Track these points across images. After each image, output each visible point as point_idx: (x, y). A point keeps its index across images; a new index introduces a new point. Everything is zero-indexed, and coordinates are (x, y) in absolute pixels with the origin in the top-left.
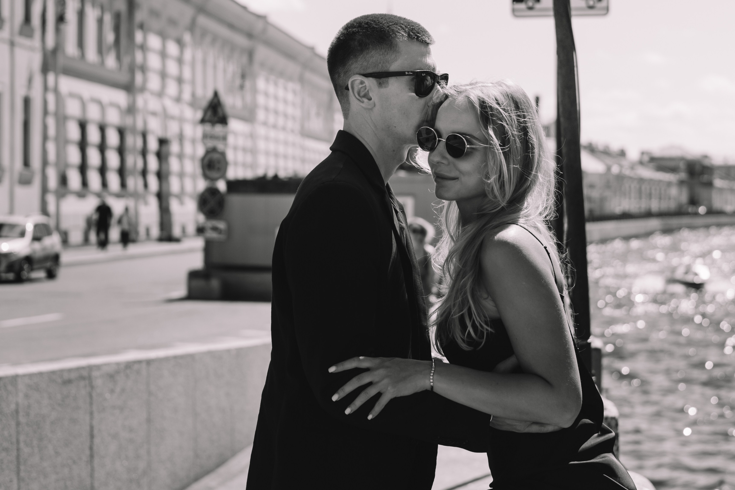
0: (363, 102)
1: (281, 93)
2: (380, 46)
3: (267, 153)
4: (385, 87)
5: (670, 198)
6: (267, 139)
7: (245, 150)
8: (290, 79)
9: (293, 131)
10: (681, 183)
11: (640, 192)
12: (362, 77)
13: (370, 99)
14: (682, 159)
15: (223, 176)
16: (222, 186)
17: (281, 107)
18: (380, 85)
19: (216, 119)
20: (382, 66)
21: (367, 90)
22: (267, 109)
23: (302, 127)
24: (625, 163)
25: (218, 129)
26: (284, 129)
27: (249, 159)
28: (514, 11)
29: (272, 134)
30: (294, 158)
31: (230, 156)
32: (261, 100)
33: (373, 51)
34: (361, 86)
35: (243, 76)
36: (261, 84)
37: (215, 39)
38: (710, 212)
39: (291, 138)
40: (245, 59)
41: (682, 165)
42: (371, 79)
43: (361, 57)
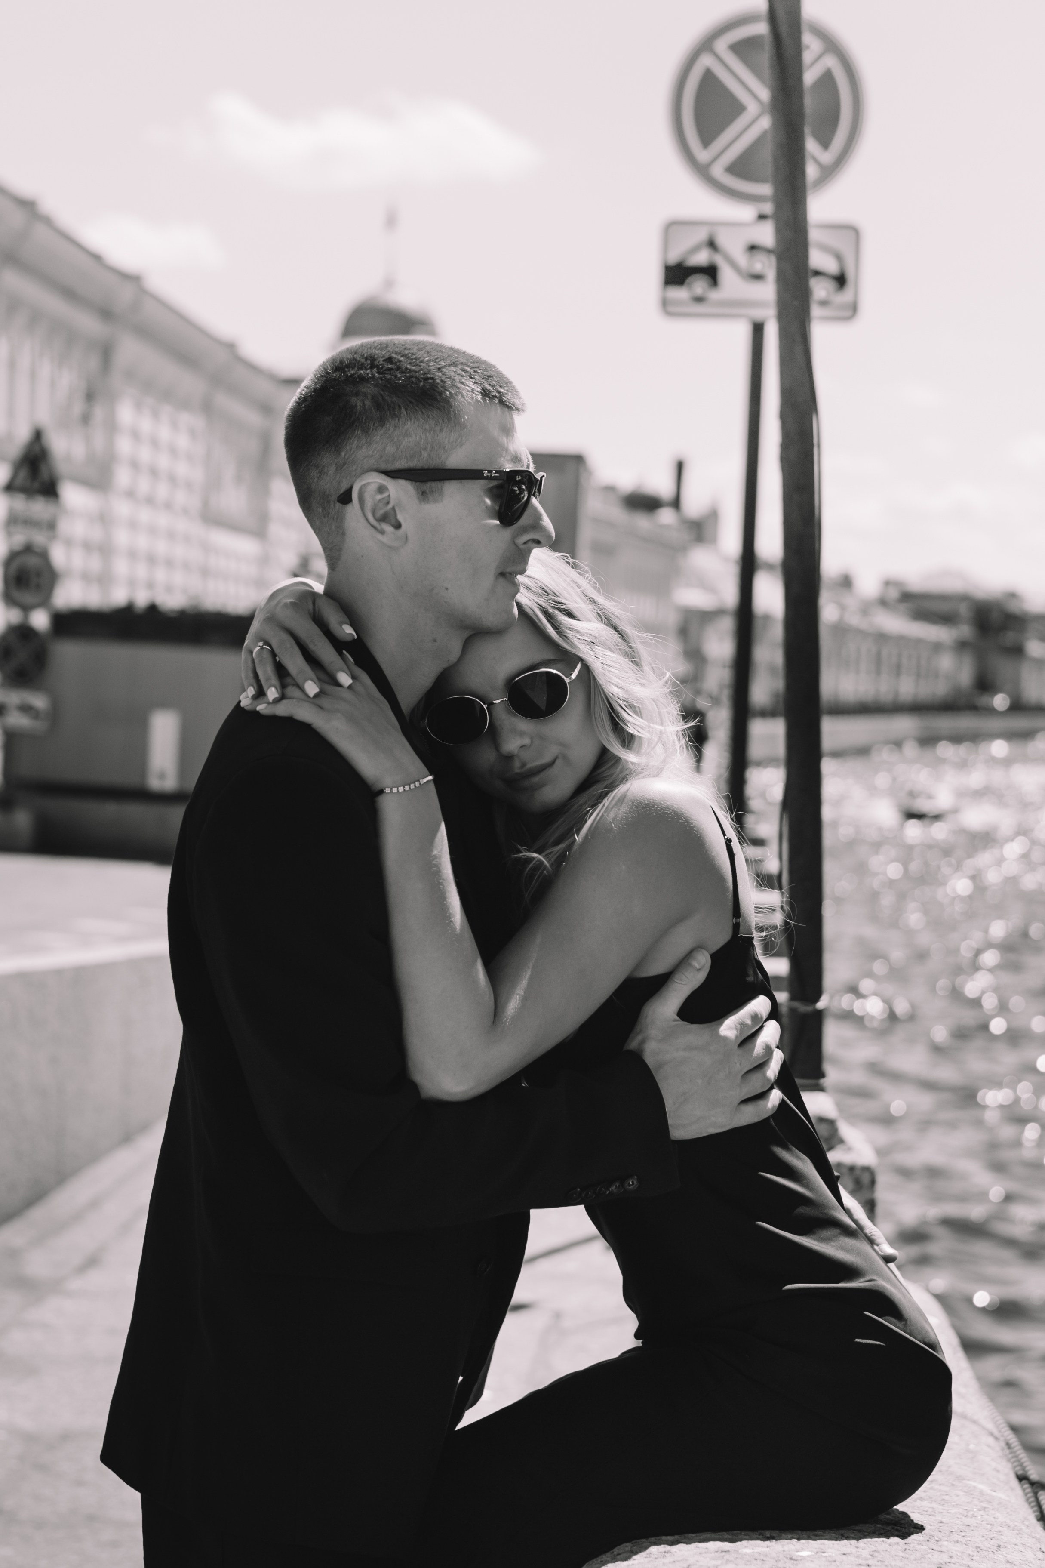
0: (382, 532)
1: (165, 433)
2: (424, 411)
3: (132, 555)
4: (436, 501)
5: (937, 676)
6: (133, 525)
7: (87, 546)
8: (184, 405)
9: (186, 511)
10: (962, 646)
11: (878, 661)
12: (383, 476)
13: (398, 526)
14: (965, 598)
15: (45, 602)
16: (40, 620)
17: (164, 462)
18: (424, 496)
19: (36, 485)
20: (429, 455)
21: (390, 506)
22: (135, 465)
23: (206, 503)
24: (851, 602)
25: (39, 507)
26: (168, 506)
27: (95, 564)
28: (665, 304)
29: (145, 515)
30: (187, 566)
31: (58, 556)
32: (124, 446)
33: (409, 422)
34: (379, 497)
35: (90, 397)
36: (126, 413)
37: (36, 317)
38: (1018, 707)
39: (182, 525)
40: (94, 362)
41: (964, 610)
42: (402, 482)
43: (381, 435)
